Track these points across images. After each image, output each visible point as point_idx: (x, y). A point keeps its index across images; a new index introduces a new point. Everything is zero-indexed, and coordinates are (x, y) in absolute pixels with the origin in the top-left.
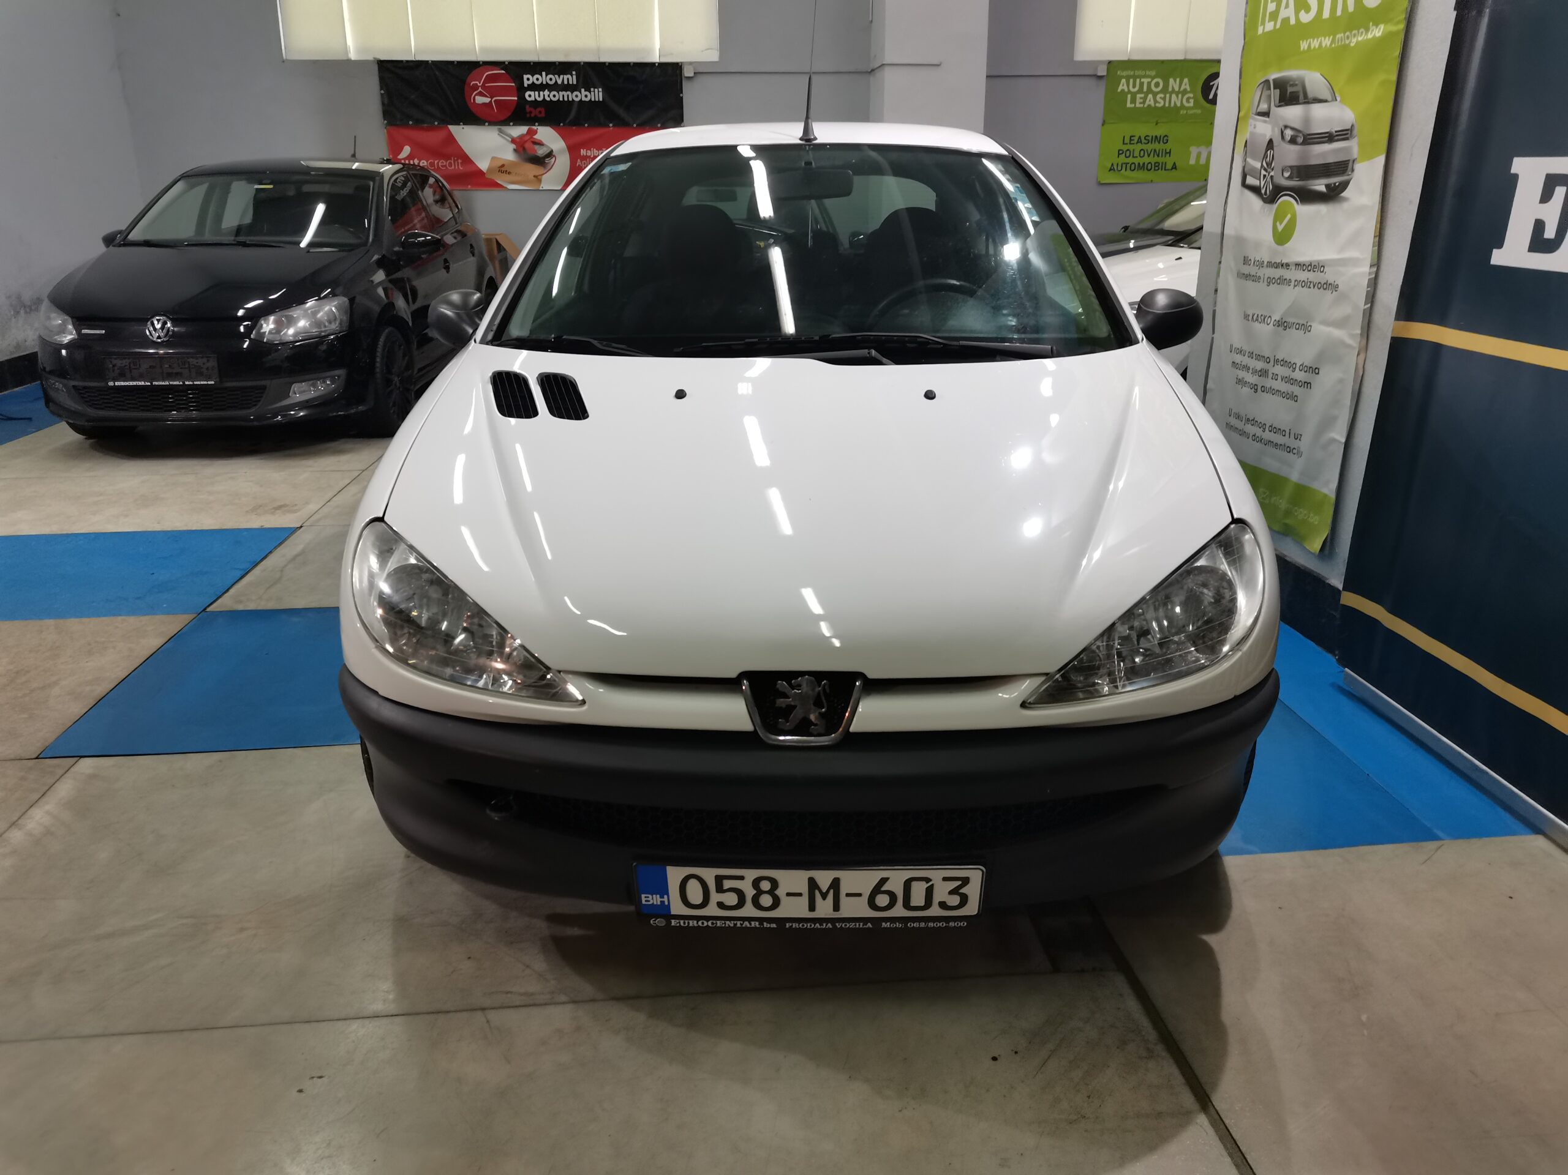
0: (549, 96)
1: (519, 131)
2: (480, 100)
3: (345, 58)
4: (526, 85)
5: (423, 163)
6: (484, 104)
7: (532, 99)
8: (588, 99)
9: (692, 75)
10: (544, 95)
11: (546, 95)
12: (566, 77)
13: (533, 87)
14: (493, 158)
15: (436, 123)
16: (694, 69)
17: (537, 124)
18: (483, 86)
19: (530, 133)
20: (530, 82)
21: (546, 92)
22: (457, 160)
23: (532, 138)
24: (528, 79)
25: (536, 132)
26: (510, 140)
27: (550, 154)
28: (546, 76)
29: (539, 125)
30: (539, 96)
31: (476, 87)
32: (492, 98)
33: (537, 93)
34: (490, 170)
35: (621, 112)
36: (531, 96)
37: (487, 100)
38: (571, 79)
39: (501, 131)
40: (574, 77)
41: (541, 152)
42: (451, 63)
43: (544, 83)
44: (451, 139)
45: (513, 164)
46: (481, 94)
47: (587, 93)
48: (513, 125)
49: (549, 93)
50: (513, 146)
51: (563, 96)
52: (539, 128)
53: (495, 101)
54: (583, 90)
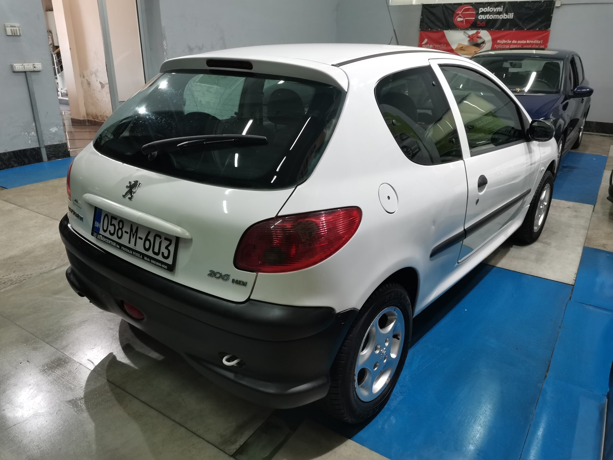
0: (489, 17)
1: (472, 32)
2: (459, 19)
3: (410, 4)
4: (480, 13)
5: (431, 46)
6: (461, 21)
7: (481, 18)
8: (506, 18)
9: (559, 5)
10: (487, 17)
11: (488, 17)
12: (498, 8)
13: (483, 13)
14: (459, 44)
15: (439, 30)
16: (561, 2)
17: (481, 29)
18: (462, 14)
19: (478, 33)
20: (482, 11)
21: (488, 15)
22: (444, 45)
23: (477, 35)
24: (481, 10)
25: (479, 33)
26: (468, 36)
27: (483, 42)
28: (490, 8)
29: (481, 30)
30: (484, 17)
31: (458, 14)
32: (464, 18)
33: (484, 16)
34: (457, 49)
35: (520, 24)
36: (481, 17)
37: (462, 19)
38: (500, 9)
39: (465, 32)
40: (502, 8)
41: (480, 41)
42: (451, 4)
43: (488, 11)
44: (444, 36)
45: (467, 47)
46: (460, 17)
47: (506, 15)
48: (471, 30)
49: (489, 16)
50: (469, 39)
51: (495, 17)
52: (481, 31)
53: (465, 19)
54: (505, 14)
